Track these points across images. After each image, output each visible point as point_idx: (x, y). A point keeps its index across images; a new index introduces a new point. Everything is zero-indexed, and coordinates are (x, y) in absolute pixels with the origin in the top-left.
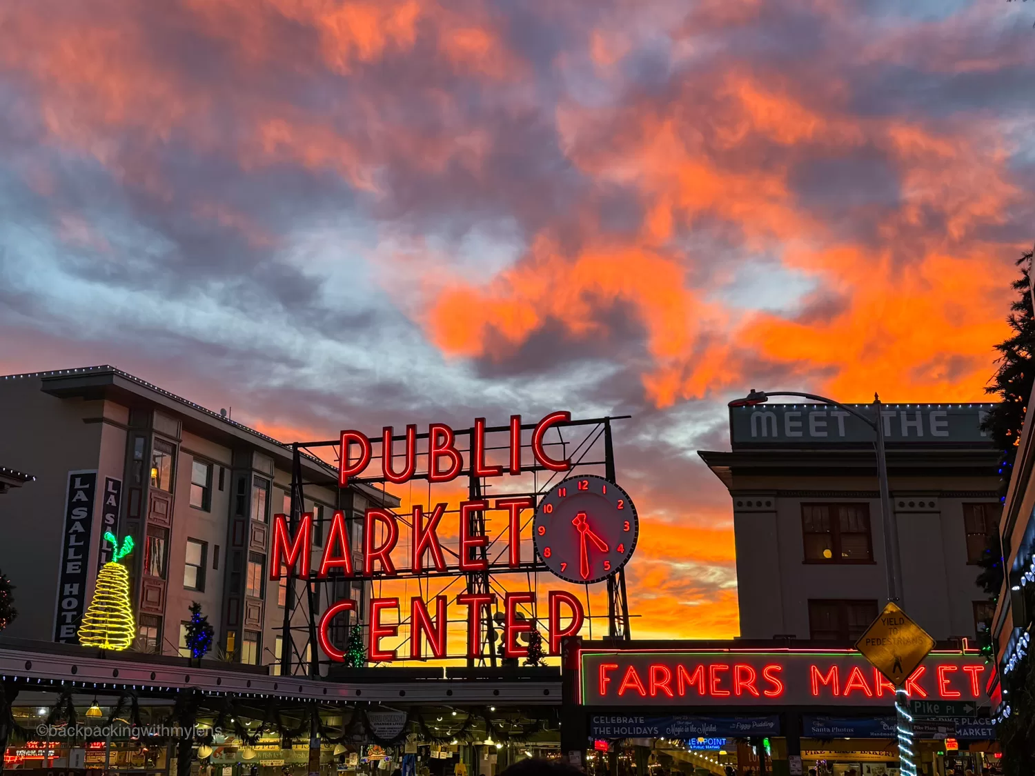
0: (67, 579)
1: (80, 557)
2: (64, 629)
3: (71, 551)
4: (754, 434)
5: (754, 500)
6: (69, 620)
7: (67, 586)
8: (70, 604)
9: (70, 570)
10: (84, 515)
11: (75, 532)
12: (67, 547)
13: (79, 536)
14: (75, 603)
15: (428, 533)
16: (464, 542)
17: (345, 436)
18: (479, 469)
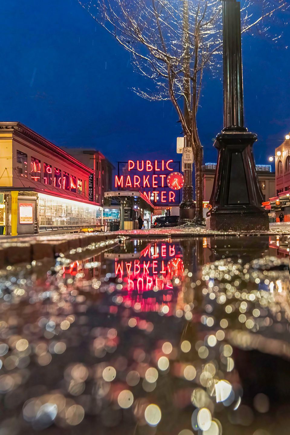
0: (90, 187)
1: (92, 184)
2: (90, 196)
3: (90, 183)
4: (208, 168)
5: (208, 179)
6: (91, 195)
7: (90, 189)
8: (91, 192)
9: (90, 186)
10: (92, 176)
11: (90, 179)
12: (89, 182)
13: (91, 180)
14: (92, 192)
15: (147, 180)
16: (154, 182)
17: (129, 161)
18: (156, 170)
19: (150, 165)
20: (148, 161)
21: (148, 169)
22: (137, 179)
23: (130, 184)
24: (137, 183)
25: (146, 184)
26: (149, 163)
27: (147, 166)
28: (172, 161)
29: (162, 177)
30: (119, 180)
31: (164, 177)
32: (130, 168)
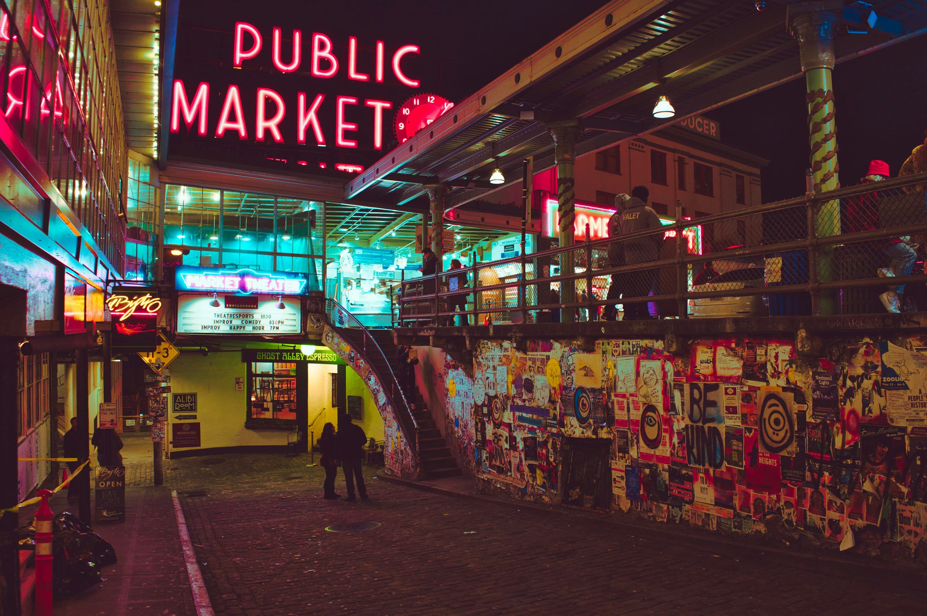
15: (312, 115)
16: (341, 126)
17: (240, 26)
18: (353, 74)
19: (326, 53)
20: (317, 37)
21: (320, 69)
22: (270, 104)
23: (240, 126)
24: (273, 124)
25: (310, 128)
26: (322, 46)
27: (317, 54)
28: (414, 49)
29: (373, 108)
30: (190, 104)
31: (384, 109)
32: (239, 55)
